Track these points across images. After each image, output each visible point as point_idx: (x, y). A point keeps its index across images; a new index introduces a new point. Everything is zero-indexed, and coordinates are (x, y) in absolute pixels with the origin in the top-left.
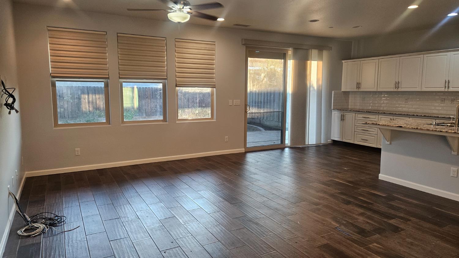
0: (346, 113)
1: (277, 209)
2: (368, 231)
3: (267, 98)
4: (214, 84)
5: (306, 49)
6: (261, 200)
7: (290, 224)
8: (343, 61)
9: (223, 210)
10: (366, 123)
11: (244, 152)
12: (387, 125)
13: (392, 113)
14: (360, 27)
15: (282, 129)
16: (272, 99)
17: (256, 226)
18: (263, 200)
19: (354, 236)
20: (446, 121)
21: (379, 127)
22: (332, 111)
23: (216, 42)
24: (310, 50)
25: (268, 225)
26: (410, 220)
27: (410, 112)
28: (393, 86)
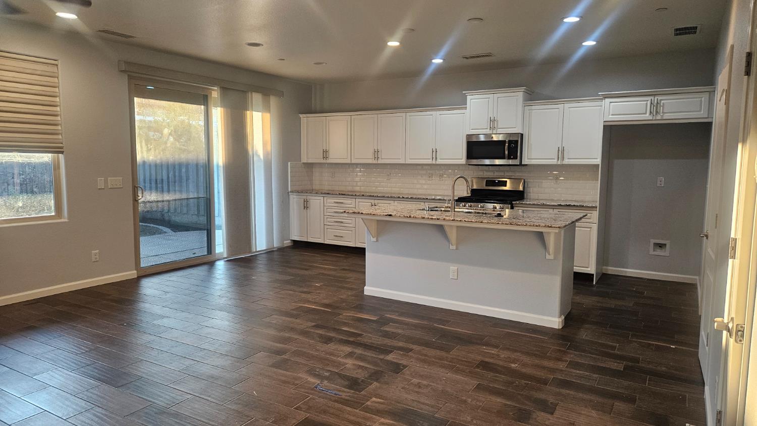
0: (310, 197)
1: (213, 377)
2: (363, 381)
3: (174, 172)
4: (61, 145)
5: (243, 91)
6: (181, 365)
7: (241, 400)
8: (301, 116)
9: (100, 405)
10: (345, 212)
11: (136, 277)
12: (373, 213)
13: (372, 195)
14: (324, 64)
15: (209, 228)
16: (184, 174)
17: (176, 420)
18: (185, 365)
19: (344, 394)
20: (438, 205)
21: (363, 216)
22: (290, 194)
23: (59, 61)
24: (250, 93)
25: (200, 411)
26: (411, 350)
27: (394, 193)
28: (371, 155)
